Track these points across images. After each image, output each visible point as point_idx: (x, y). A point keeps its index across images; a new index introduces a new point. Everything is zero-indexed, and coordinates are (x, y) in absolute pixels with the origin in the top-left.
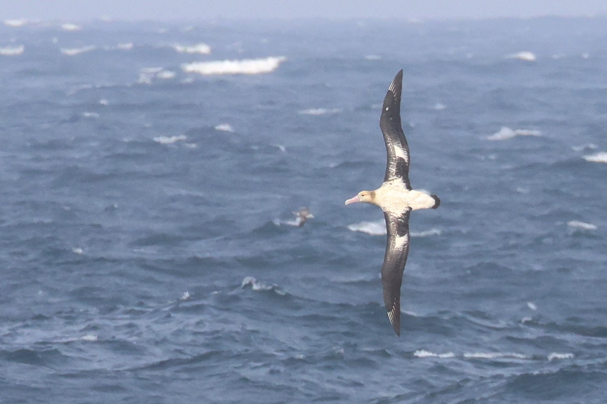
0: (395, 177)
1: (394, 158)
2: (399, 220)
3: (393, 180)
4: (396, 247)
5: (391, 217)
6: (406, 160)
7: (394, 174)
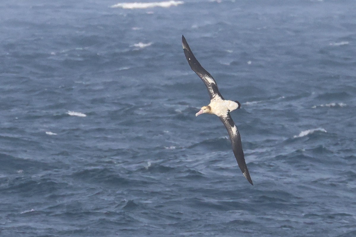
0: (215, 95)
1: (210, 85)
2: (228, 118)
3: (215, 97)
4: (234, 134)
5: (224, 118)
6: (214, 83)
7: (213, 94)
